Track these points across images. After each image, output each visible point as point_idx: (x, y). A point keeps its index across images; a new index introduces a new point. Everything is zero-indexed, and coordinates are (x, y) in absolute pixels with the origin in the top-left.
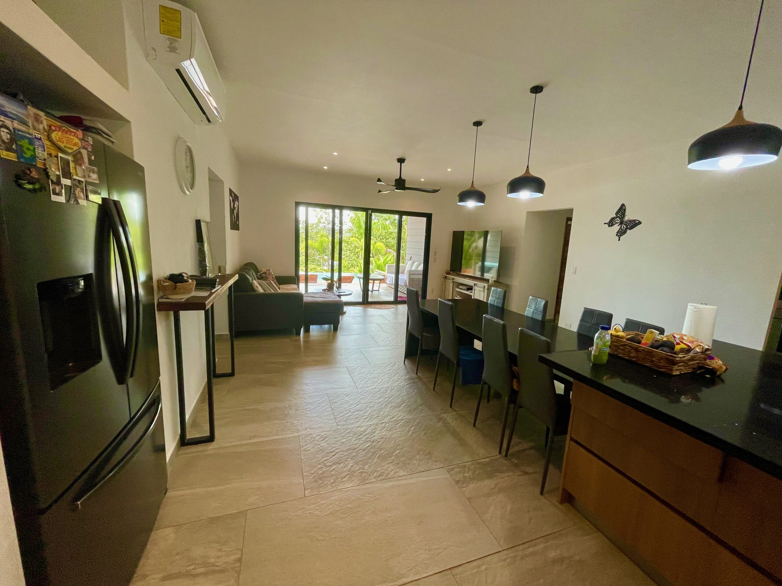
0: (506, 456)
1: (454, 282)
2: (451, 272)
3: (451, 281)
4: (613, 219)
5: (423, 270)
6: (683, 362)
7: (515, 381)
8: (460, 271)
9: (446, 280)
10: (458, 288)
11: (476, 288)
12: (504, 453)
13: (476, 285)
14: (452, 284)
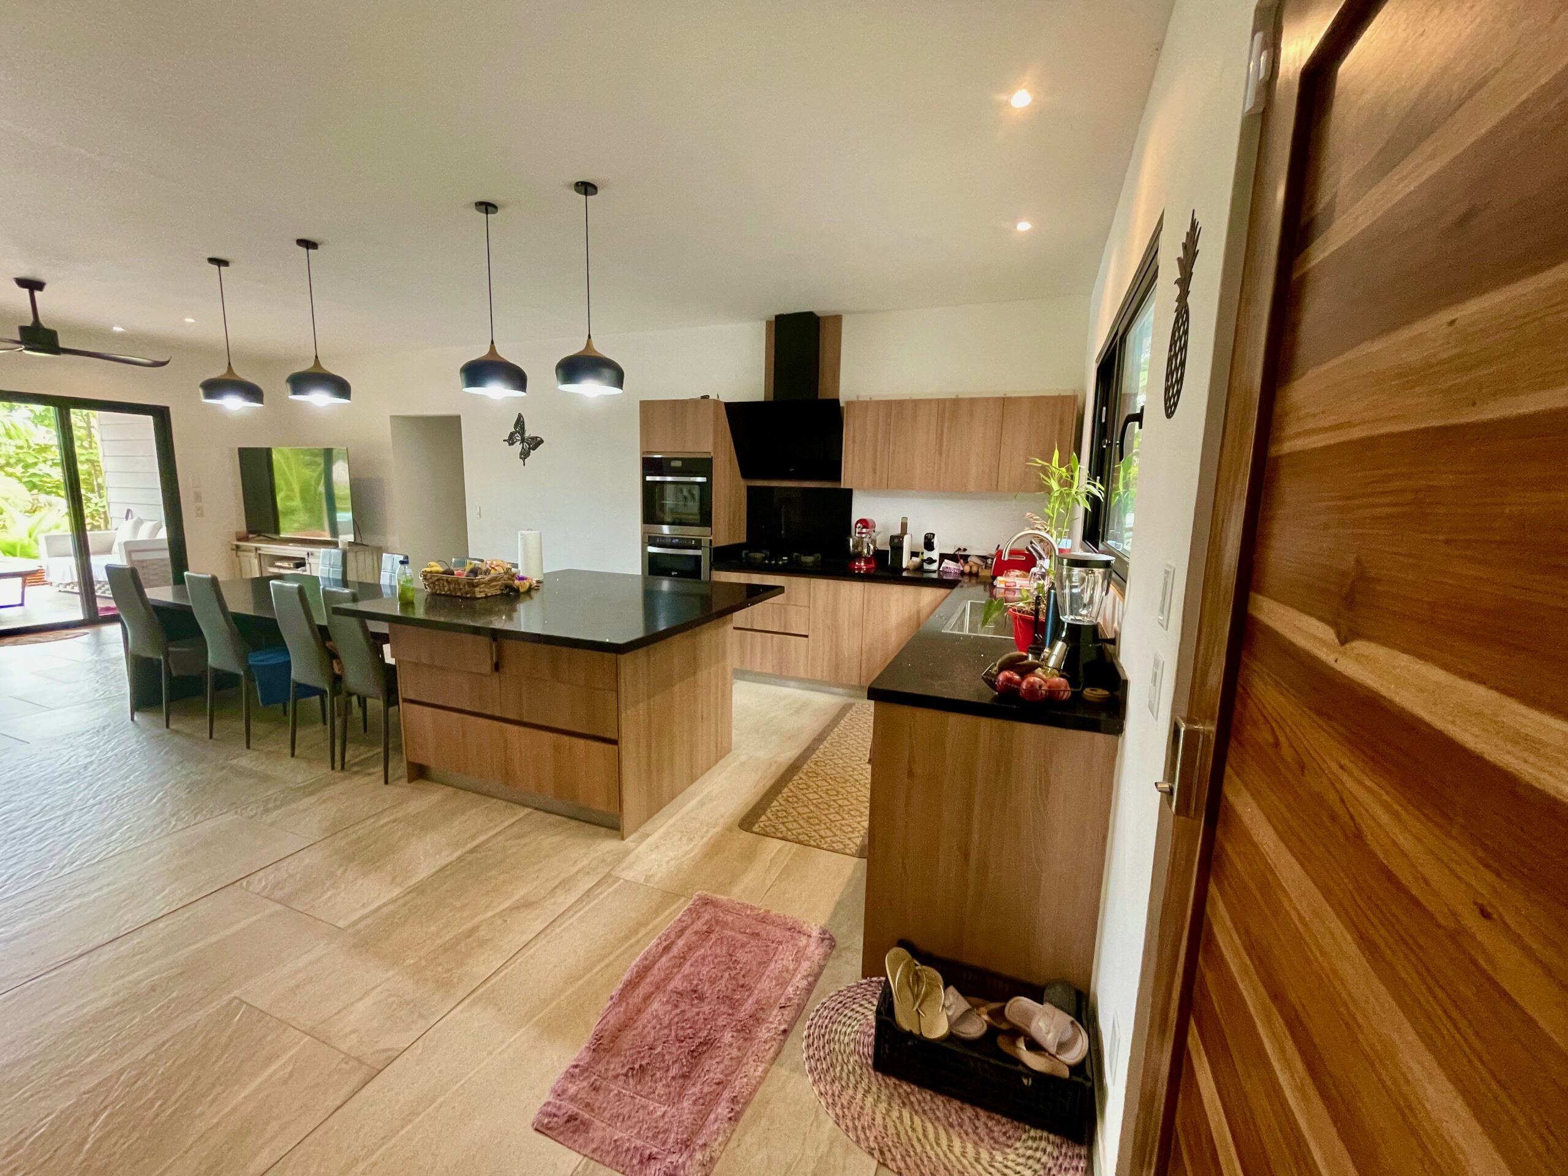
0: (343, 768)
1: (260, 554)
2: (251, 536)
3: (253, 554)
4: (512, 435)
5: (169, 538)
6: (483, 583)
7: (335, 662)
8: (277, 531)
9: (240, 553)
10: (273, 565)
11: (311, 560)
12: (338, 764)
13: (312, 554)
14: (255, 562)
